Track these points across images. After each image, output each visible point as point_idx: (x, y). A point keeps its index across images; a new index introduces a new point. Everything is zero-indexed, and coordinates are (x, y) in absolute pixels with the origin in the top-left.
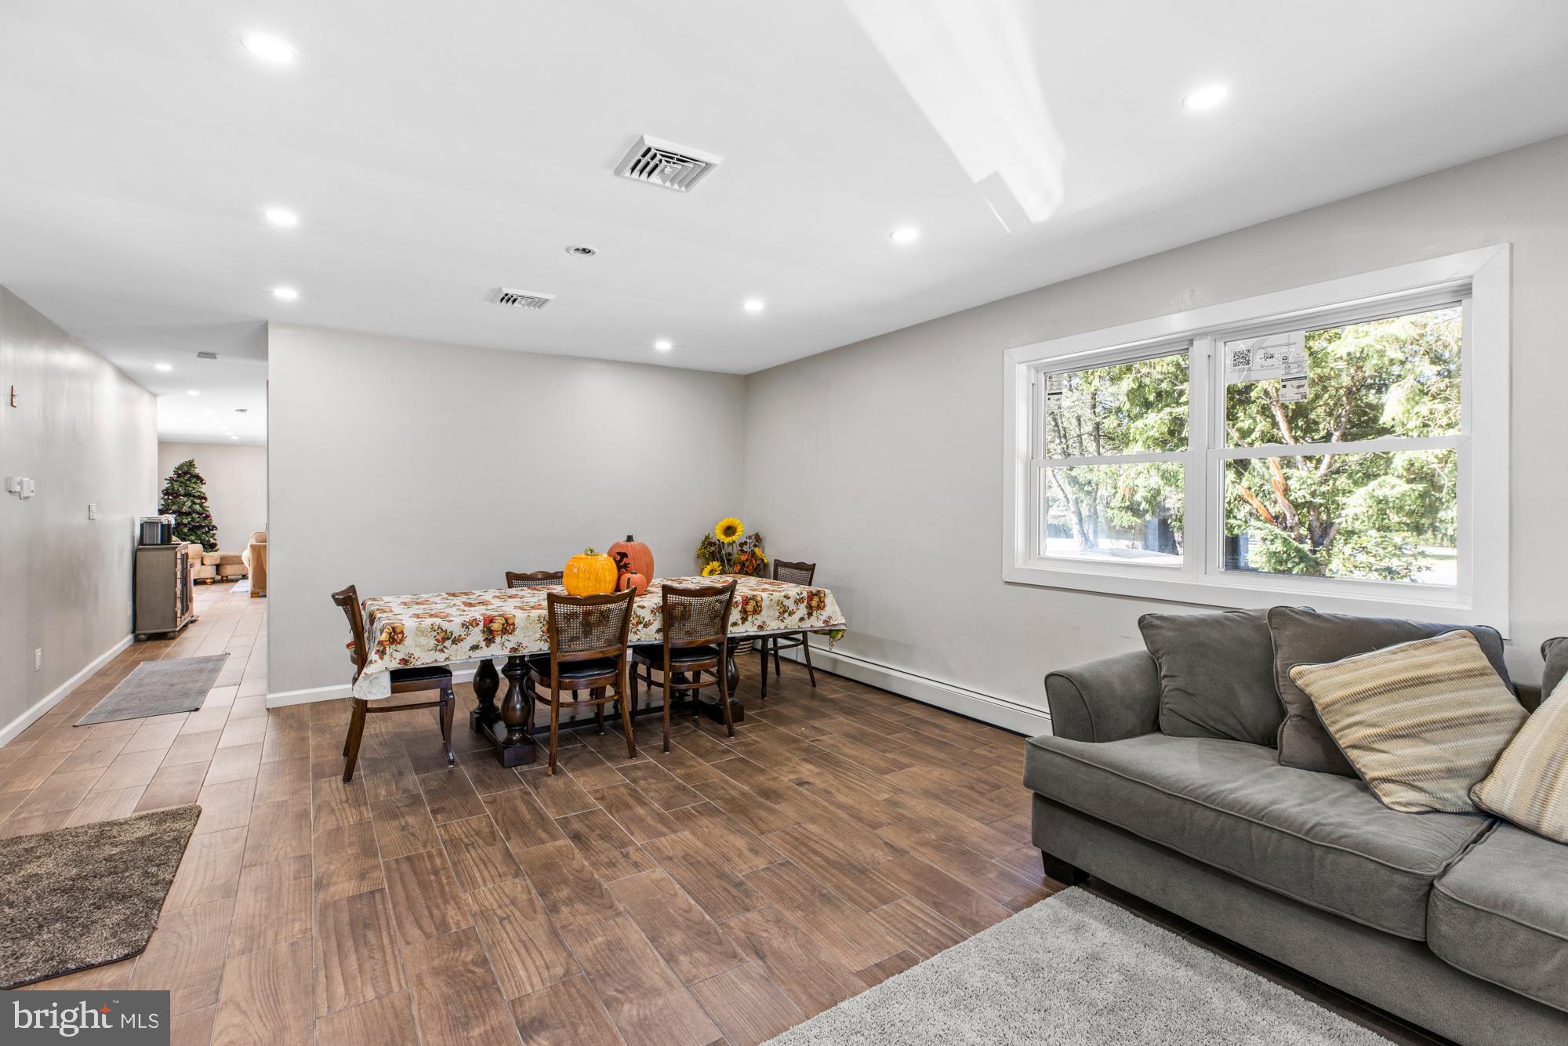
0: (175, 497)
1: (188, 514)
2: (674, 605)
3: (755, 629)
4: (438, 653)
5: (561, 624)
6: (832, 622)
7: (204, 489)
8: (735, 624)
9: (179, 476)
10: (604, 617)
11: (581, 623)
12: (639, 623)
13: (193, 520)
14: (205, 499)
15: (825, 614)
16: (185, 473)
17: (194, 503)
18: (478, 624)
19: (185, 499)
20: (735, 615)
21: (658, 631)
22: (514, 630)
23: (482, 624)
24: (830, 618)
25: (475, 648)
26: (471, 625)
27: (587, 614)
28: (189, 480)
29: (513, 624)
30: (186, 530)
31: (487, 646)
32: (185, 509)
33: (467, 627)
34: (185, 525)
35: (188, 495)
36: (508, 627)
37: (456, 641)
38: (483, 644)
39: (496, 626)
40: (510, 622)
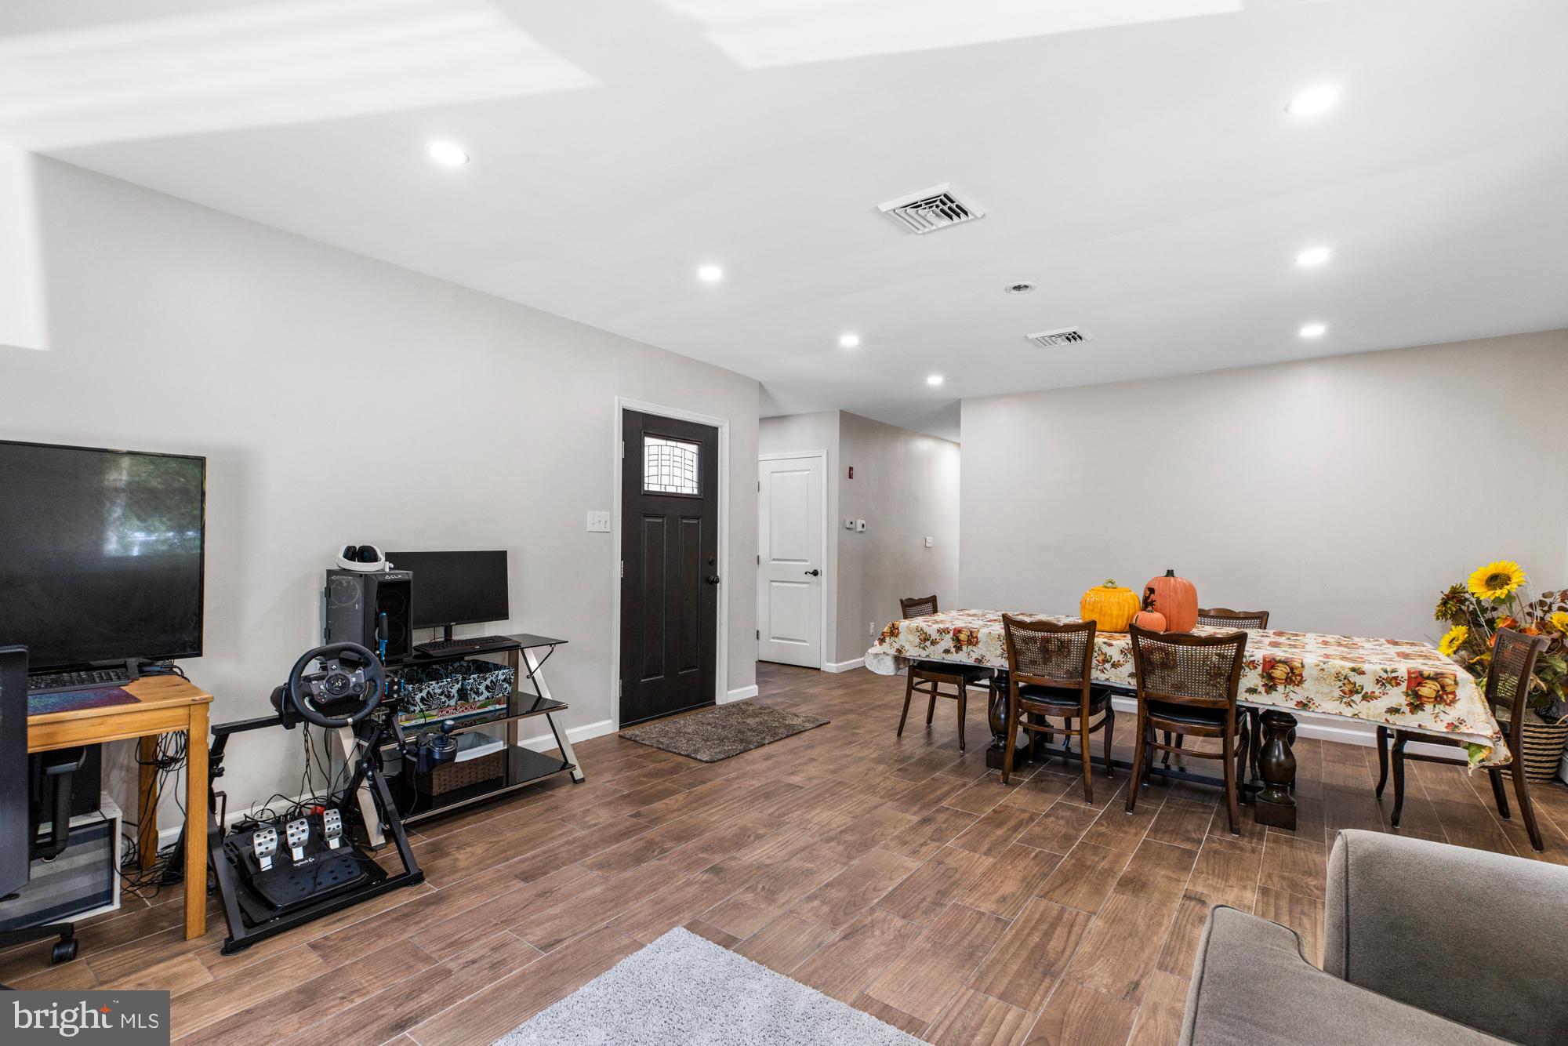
2: (1151, 650)
3: (1292, 704)
4: (921, 650)
5: (1019, 645)
6: (1463, 729)
8: (1252, 691)
10: (1064, 647)
11: (1039, 649)
12: (1105, 661)
15: (1453, 713)
18: (949, 632)
20: (1251, 678)
21: (1131, 675)
22: (977, 643)
23: (952, 632)
24: (1462, 722)
25: (947, 651)
26: (944, 632)
27: (1047, 640)
29: (976, 637)
31: (957, 652)
33: (941, 633)
36: (972, 640)
37: (934, 643)
38: (953, 650)
39: (962, 637)
40: (974, 635)
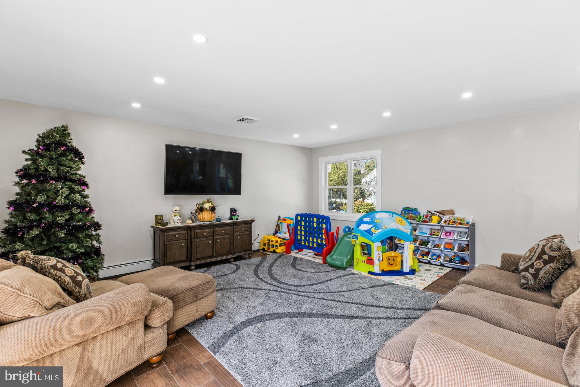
0: (43, 182)
1: (64, 208)
7: (83, 171)
9: (47, 147)
13: (72, 216)
14: (85, 184)
16: (58, 144)
17: (72, 191)
19: (59, 185)
28: (63, 155)
30: (62, 234)
32: (60, 200)
34: (61, 227)
35: (62, 178)
